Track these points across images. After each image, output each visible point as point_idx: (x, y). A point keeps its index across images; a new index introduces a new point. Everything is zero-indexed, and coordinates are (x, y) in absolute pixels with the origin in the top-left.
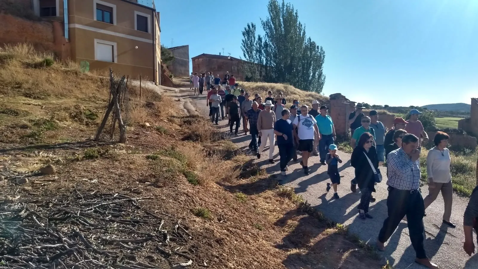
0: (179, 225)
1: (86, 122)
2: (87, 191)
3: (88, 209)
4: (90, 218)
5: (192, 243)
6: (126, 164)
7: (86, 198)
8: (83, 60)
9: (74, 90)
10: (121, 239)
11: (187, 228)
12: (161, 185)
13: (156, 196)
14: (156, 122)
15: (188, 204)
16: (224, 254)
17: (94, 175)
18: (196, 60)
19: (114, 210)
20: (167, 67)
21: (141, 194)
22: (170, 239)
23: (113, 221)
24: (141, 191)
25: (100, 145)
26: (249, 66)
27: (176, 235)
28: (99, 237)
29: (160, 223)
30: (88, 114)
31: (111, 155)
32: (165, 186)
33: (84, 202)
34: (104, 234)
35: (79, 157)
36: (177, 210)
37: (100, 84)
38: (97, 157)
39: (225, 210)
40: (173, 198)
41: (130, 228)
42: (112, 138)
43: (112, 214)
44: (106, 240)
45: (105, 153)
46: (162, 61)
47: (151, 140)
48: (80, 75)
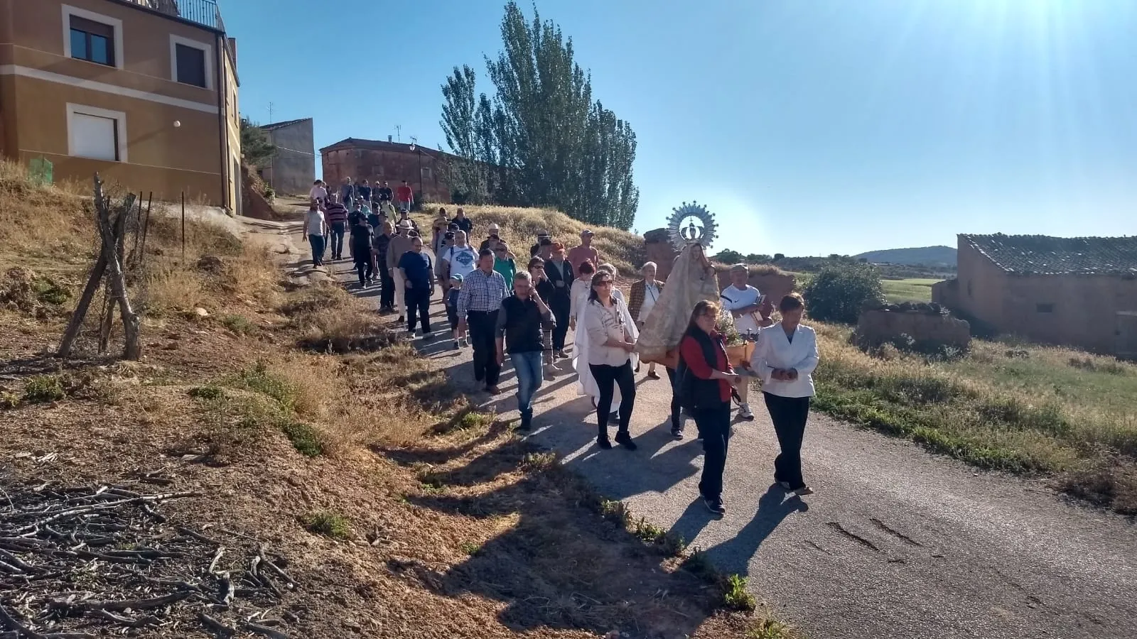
0: (264, 556)
1: (39, 310)
2: (26, 484)
3: (22, 529)
4: (24, 552)
5: (293, 598)
6: (135, 412)
7: (18, 502)
8: (35, 156)
9: (12, 231)
10: (106, 601)
11: (283, 564)
12: (225, 460)
13: (209, 487)
14: (224, 305)
15: (292, 503)
16: (374, 621)
17: (48, 443)
18: (332, 154)
19: (92, 528)
20: (260, 172)
21: (170, 485)
22: (237, 593)
23: (89, 557)
24: (171, 478)
25: (73, 367)
26: (461, 167)
27: (253, 581)
28: (47, 600)
29: (213, 556)
30: (42, 290)
31: (96, 391)
32: (234, 463)
33: (15, 511)
34: (61, 590)
35: (10, 398)
36: (261, 520)
37: (83, 215)
38: (59, 398)
39: (388, 514)
40: (254, 490)
41: (132, 572)
42: (104, 348)
43: (88, 537)
44: (64, 607)
45: (81, 387)
46: (243, 156)
47: (208, 351)
48: (29, 193)
